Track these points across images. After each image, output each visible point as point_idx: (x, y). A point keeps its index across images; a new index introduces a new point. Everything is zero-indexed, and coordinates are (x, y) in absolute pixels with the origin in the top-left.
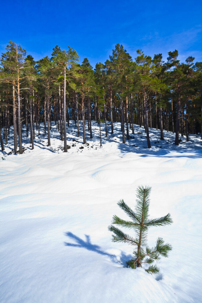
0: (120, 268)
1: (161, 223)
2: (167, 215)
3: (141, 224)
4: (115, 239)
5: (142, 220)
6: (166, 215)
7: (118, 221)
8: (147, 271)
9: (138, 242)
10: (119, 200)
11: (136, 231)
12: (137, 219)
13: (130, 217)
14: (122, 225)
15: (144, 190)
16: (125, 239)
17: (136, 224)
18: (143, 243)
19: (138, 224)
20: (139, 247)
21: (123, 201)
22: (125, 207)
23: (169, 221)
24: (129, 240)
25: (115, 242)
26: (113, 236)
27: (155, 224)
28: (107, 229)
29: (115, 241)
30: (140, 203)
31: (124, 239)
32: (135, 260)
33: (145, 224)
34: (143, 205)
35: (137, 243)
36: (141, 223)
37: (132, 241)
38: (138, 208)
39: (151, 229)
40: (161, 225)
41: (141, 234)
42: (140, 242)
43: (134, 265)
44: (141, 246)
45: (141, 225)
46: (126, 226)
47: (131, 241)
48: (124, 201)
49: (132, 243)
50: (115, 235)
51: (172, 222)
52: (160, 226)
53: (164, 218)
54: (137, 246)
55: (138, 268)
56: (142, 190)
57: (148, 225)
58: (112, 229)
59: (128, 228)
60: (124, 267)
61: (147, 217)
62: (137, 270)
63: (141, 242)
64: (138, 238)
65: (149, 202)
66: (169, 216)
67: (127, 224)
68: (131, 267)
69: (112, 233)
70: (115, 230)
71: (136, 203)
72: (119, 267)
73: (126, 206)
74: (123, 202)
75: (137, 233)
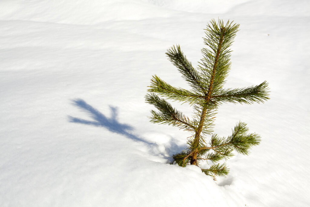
0: (158, 163)
1: (245, 98)
2: (261, 85)
4: (157, 118)
5: (209, 89)
6: (259, 84)
8: (206, 171)
9: (197, 126)
10: (170, 46)
11: (196, 108)
12: (201, 87)
13: (187, 82)
14: (168, 96)
15: (223, 29)
16: (175, 119)
17: (195, 96)
18: (206, 129)
19: (200, 96)
20: (197, 135)
21: (179, 48)
22: (181, 62)
23: (262, 97)
24: (182, 122)
25: (156, 124)
26: (153, 112)
27: (233, 99)
28: (144, 99)
29: (156, 121)
30: (209, 56)
31: (173, 120)
32: (188, 154)
33: (214, 97)
34: (216, 61)
35: (194, 128)
36: (206, 95)
37: (186, 123)
38: (206, 66)
39: (223, 106)
40: (244, 101)
41: (203, 113)
42: (200, 127)
43: (185, 160)
44: (201, 134)
45: (205, 98)
46: (175, 96)
47: (184, 124)
48: (182, 50)
49: (186, 126)
50: (158, 111)
51: (268, 98)
52: (243, 103)
53: (254, 89)
54: (195, 133)
55: (190, 167)
57: (219, 100)
58: (153, 100)
59: (178, 101)
60: (167, 163)
61: (221, 85)
62: (187, 169)
63: (204, 127)
64: (198, 119)
65: (230, 56)
66: (265, 87)
67: (180, 94)
68: (177, 164)
69: (153, 107)
70: (157, 103)
71: (201, 56)
72: (156, 163)
73: (183, 59)
74: (179, 51)
75: (197, 112)
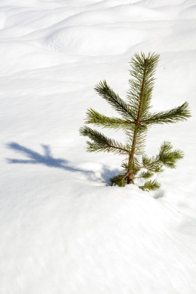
0: (100, 187)
1: (171, 119)
2: (183, 106)
3: (136, 122)
4: (92, 148)
5: (138, 115)
6: (181, 105)
7: (96, 118)
8: (142, 188)
9: (130, 150)
10: (97, 82)
11: (128, 134)
12: (130, 114)
13: (117, 111)
14: (104, 125)
15: (145, 61)
16: (109, 146)
17: (127, 122)
18: (138, 151)
19: (131, 122)
20: (131, 157)
21: (105, 83)
22: (109, 95)
23: (184, 115)
24: (115, 147)
25: (93, 153)
26: (88, 143)
27: (160, 121)
28: (78, 133)
29: (92, 150)
30: (136, 85)
31: (107, 147)
32: (125, 176)
33: (144, 121)
34: (142, 90)
35: (127, 151)
36: (135, 120)
37: (120, 149)
38: (133, 94)
39: (153, 128)
40: (170, 121)
41: (134, 137)
42: (133, 150)
43: (122, 181)
44: (135, 156)
45: (136, 124)
46: (110, 125)
47: (118, 149)
48: (108, 84)
49: (120, 151)
50: (92, 142)
51: (190, 116)
52: (169, 123)
53: (177, 110)
54: (128, 156)
55: (127, 186)
56: (142, 62)
57: (148, 123)
58: (87, 132)
59: (113, 128)
60: (107, 186)
61: (148, 110)
62: (127, 188)
63: (135, 149)
64: (130, 143)
65: (154, 83)
66: (186, 107)
67: (112, 122)
68: (117, 185)
69: (88, 139)
70: (92, 134)
71: (128, 87)
72: (99, 187)
73: (111, 92)
74: (106, 86)
75: (128, 136)
